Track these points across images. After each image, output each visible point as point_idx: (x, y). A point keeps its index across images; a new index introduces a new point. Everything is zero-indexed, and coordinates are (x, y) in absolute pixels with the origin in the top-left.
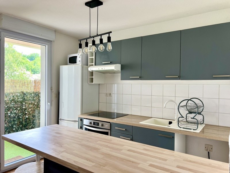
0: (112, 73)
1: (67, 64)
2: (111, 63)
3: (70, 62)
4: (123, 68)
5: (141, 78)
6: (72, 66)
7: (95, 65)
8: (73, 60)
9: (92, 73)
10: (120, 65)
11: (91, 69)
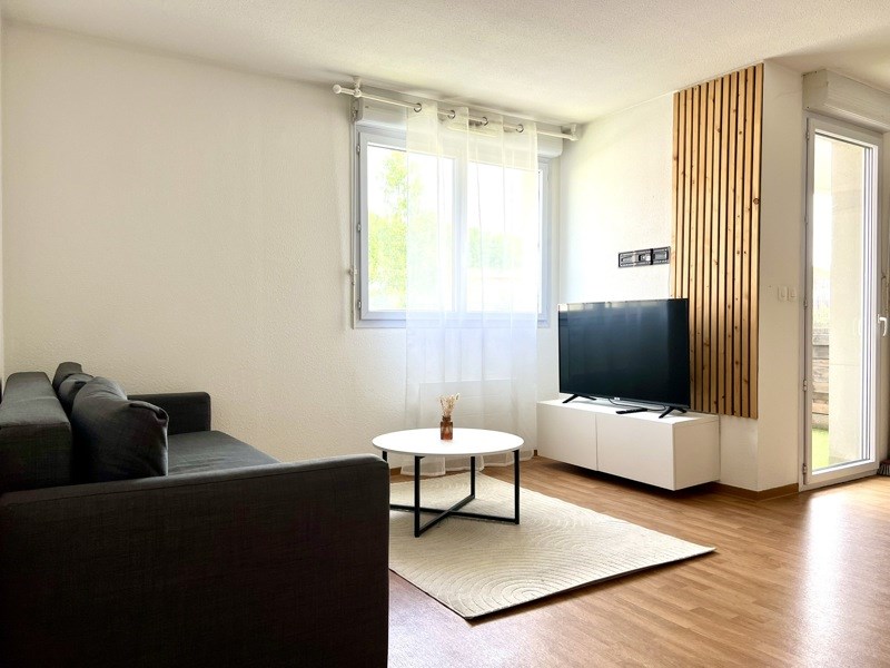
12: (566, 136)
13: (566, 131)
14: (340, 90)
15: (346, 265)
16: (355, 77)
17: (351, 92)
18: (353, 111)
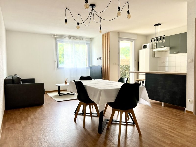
0: (165, 51)
1: (142, 49)
2: (165, 47)
3: (143, 48)
4: (170, 48)
5: (180, 52)
6: (145, 50)
7: (156, 48)
8: (145, 47)
9: (155, 52)
10: (169, 47)
11: (154, 50)
12: (91, 40)
13: (91, 39)
14: (52, 36)
15: (55, 60)
16: (55, 34)
17: (54, 36)
18: (56, 38)
